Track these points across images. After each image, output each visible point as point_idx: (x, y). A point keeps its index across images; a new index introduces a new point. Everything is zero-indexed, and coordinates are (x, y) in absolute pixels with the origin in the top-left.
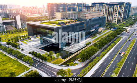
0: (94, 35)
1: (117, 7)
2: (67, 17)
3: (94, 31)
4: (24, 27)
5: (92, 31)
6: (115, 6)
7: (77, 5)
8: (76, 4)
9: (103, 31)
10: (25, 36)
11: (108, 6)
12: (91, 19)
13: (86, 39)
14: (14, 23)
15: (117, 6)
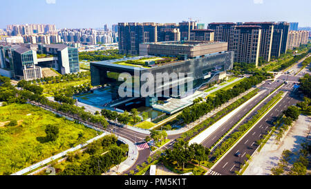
0: (210, 86)
1: (258, 33)
2: (159, 52)
3: (209, 79)
4: (75, 71)
5: (206, 77)
6: (253, 31)
7: (179, 27)
8: (177, 25)
9: (227, 79)
10: (81, 87)
11: (239, 30)
12: (203, 56)
13: (194, 92)
14: (56, 64)
15: (256, 30)
